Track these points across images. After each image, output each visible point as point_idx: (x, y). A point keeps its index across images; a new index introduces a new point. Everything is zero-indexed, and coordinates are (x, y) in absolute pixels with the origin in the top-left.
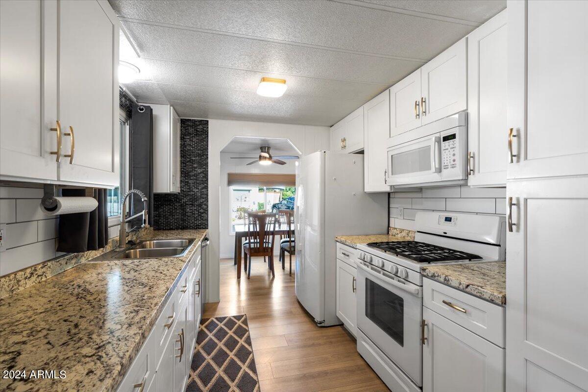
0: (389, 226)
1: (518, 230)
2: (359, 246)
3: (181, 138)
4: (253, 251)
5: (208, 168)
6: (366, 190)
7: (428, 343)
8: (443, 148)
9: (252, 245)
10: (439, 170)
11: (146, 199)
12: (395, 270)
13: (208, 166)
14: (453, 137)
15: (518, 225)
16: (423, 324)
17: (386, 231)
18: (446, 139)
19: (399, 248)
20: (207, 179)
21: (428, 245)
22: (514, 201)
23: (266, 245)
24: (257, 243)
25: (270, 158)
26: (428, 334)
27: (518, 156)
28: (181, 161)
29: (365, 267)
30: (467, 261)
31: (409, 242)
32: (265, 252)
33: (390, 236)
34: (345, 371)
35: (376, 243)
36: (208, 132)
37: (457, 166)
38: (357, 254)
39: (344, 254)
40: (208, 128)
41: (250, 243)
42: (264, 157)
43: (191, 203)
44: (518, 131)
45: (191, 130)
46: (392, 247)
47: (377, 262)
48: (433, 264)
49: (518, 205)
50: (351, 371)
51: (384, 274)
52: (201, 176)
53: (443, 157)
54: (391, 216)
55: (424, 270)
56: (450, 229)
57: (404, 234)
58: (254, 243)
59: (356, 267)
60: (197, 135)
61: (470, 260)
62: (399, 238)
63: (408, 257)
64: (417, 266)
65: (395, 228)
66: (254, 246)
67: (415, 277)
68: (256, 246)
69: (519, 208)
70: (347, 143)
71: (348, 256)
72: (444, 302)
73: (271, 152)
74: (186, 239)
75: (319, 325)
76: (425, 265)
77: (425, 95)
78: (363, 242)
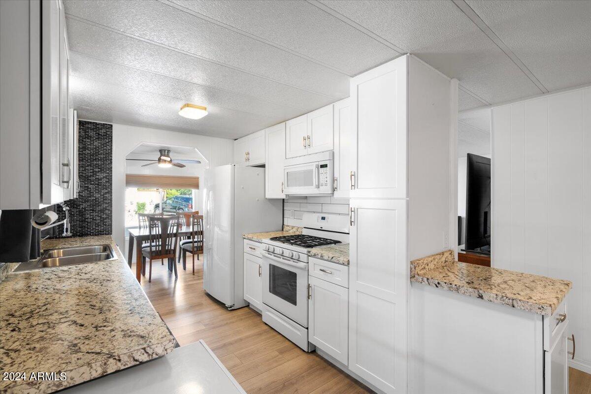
0: (283, 225)
1: (354, 225)
2: (264, 240)
3: (79, 140)
4: (154, 255)
5: (112, 173)
6: (267, 197)
7: (311, 298)
8: (320, 172)
9: (154, 249)
10: (318, 187)
11: (68, 208)
12: (291, 255)
13: (111, 171)
14: (326, 166)
15: (354, 222)
16: (309, 286)
17: (281, 229)
18: (322, 166)
19: (293, 240)
20: (111, 184)
21: (311, 237)
22: (353, 210)
23: (168, 248)
24: (159, 246)
25: (171, 161)
26: (311, 293)
27: (354, 186)
28: (79, 164)
29: (269, 256)
30: (333, 245)
31: (299, 236)
32: (167, 254)
33: (284, 232)
34: (255, 335)
35: (276, 238)
36: (112, 137)
37: (329, 184)
38: (263, 246)
39: (251, 248)
40: (112, 132)
41: (151, 246)
42: (163, 160)
43: (91, 208)
44: (354, 173)
45: (91, 133)
46: (287, 240)
47: (278, 251)
48: (314, 248)
49: (354, 211)
50: (260, 334)
51: (283, 259)
52: (104, 181)
53: (320, 178)
54: (285, 216)
55: (309, 252)
56: (325, 225)
57: (294, 230)
58: (156, 246)
59: (261, 256)
60: (98, 138)
61: (335, 244)
62: (291, 233)
63: (299, 245)
64: (305, 250)
65: (288, 226)
66: (156, 248)
67: (304, 257)
68: (157, 249)
69: (355, 213)
70: (250, 156)
71: (254, 249)
72: (321, 270)
73: (171, 154)
74: (100, 245)
75: (229, 309)
76: (309, 249)
77: (309, 134)
78: (266, 238)
